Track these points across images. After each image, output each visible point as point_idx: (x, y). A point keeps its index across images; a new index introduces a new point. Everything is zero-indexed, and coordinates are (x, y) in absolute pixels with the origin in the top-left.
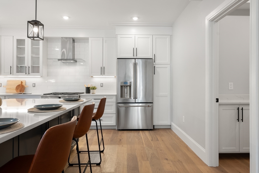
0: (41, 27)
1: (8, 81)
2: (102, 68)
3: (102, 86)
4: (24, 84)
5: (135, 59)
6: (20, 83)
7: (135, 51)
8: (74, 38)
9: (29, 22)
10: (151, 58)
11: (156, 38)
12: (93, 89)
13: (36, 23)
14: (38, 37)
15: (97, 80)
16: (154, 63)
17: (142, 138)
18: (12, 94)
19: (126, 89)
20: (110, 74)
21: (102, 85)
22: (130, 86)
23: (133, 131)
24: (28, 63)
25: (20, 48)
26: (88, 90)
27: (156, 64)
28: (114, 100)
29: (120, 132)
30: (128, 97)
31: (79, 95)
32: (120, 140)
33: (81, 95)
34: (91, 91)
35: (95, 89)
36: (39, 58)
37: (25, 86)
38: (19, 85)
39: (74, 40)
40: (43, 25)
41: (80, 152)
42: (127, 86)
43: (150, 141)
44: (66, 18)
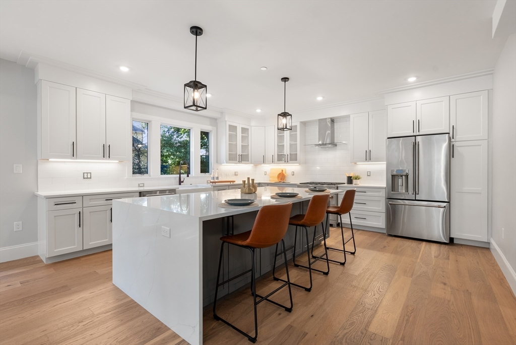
0: (289, 117)
1: (271, 169)
2: (367, 151)
3: (370, 176)
4: (284, 172)
5: (415, 136)
6: (281, 172)
7: (417, 124)
8: (333, 117)
9: (279, 115)
10: (448, 132)
11: (456, 100)
12: (356, 179)
13: (285, 115)
14: (286, 128)
15: (363, 167)
16: (452, 140)
17: (420, 251)
18: (273, 182)
19: (400, 180)
20: (378, 160)
21: (369, 174)
22: (407, 176)
23: (410, 241)
24: (287, 151)
25: (281, 136)
26: (350, 180)
27: (456, 141)
28: (383, 194)
29: (390, 238)
30: (404, 191)
31: (336, 186)
32: (385, 247)
33: (338, 186)
34: (354, 181)
35: (359, 179)
36: (296, 144)
37: (285, 175)
38: (280, 173)
39: (333, 121)
40: (291, 115)
41: (328, 248)
42: (402, 176)
43: (433, 257)
44: (320, 99)
